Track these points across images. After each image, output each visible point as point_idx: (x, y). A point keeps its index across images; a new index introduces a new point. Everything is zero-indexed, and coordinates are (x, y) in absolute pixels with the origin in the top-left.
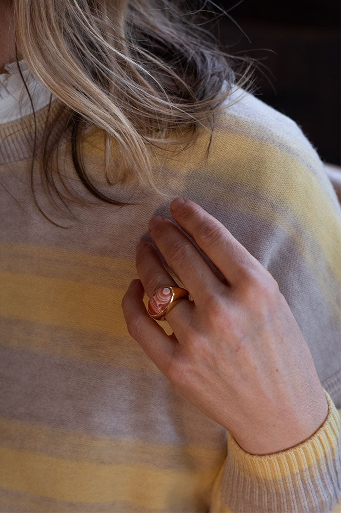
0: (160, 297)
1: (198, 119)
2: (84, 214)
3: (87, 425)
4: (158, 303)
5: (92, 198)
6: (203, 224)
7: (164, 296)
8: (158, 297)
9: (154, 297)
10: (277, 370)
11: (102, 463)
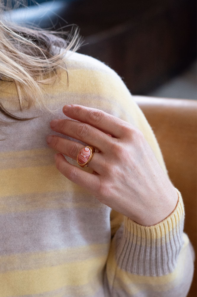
0: (85, 153)
1: (59, 65)
2: (8, 130)
3: (40, 246)
4: (85, 156)
5: (10, 120)
6: (89, 113)
7: (87, 151)
8: (83, 153)
9: (82, 154)
10: (154, 176)
11: (53, 265)
